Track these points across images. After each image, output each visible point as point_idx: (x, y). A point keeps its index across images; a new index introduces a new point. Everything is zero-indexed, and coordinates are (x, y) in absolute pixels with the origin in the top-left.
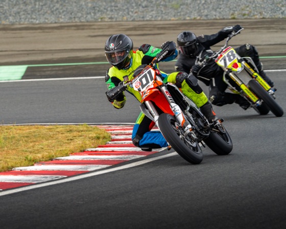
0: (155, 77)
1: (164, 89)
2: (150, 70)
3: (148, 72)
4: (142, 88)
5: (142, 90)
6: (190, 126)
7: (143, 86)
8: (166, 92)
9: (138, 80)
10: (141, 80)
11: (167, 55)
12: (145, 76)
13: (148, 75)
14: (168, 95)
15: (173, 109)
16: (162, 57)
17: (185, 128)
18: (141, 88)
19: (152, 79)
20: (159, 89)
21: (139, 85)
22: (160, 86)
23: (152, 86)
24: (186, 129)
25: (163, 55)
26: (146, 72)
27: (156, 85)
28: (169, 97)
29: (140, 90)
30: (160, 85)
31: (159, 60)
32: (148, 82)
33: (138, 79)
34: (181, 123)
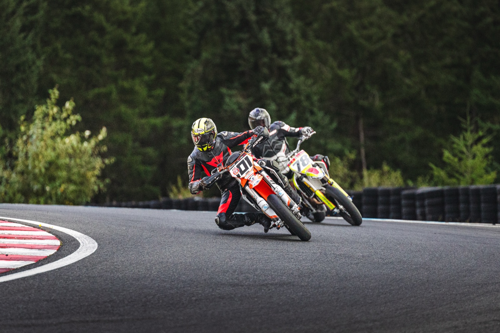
0: (253, 162)
1: (264, 173)
2: (247, 157)
3: (245, 159)
4: (242, 175)
5: (242, 176)
6: (296, 205)
7: (242, 172)
8: (267, 176)
9: (235, 166)
10: (238, 166)
12: (243, 162)
13: (246, 162)
14: (269, 179)
15: (276, 190)
16: (257, 142)
18: (240, 175)
19: (251, 165)
20: (260, 174)
21: (237, 171)
22: (259, 171)
23: (253, 172)
24: (293, 208)
25: (258, 141)
26: (244, 158)
27: (256, 171)
28: (272, 181)
29: (238, 176)
31: (254, 146)
32: (247, 168)
34: (287, 203)
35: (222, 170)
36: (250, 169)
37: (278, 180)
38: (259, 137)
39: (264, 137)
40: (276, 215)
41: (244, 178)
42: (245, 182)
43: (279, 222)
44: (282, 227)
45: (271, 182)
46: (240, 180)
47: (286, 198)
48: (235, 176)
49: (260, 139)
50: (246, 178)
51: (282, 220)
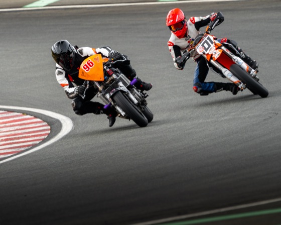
0: (214, 41)
1: (223, 48)
2: (209, 37)
5: (206, 53)
6: (253, 70)
7: (206, 50)
8: (226, 50)
10: (203, 45)
11: (218, 22)
12: (206, 42)
13: (208, 41)
14: (228, 52)
15: (236, 60)
16: (215, 25)
17: (250, 72)
18: (205, 52)
19: (212, 43)
20: (220, 48)
21: (202, 49)
23: (215, 48)
24: (252, 73)
25: (216, 23)
26: (206, 39)
27: (217, 47)
29: (204, 53)
30: (219, 46)
31: (213, 28)
32: (209, 46)
33: (200, 45)
34: (246, 69)
35: (191, 50)
36: (212, 46)
37: (235, 52)
38: (216, 20)
39: (220, 19)
40: (238, 80)
41: (208, 54)
42: (209, 57)
43: (241, 85)
44: (245, 89)
45: (230, 54)
46: (205, 56)
47: (245, 66)
48: (201, 53)
49: (217, 22)
50: (210, 54)
51: (244, 84)
